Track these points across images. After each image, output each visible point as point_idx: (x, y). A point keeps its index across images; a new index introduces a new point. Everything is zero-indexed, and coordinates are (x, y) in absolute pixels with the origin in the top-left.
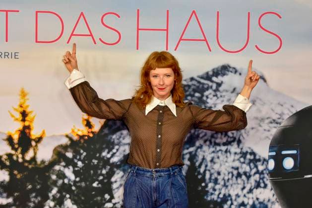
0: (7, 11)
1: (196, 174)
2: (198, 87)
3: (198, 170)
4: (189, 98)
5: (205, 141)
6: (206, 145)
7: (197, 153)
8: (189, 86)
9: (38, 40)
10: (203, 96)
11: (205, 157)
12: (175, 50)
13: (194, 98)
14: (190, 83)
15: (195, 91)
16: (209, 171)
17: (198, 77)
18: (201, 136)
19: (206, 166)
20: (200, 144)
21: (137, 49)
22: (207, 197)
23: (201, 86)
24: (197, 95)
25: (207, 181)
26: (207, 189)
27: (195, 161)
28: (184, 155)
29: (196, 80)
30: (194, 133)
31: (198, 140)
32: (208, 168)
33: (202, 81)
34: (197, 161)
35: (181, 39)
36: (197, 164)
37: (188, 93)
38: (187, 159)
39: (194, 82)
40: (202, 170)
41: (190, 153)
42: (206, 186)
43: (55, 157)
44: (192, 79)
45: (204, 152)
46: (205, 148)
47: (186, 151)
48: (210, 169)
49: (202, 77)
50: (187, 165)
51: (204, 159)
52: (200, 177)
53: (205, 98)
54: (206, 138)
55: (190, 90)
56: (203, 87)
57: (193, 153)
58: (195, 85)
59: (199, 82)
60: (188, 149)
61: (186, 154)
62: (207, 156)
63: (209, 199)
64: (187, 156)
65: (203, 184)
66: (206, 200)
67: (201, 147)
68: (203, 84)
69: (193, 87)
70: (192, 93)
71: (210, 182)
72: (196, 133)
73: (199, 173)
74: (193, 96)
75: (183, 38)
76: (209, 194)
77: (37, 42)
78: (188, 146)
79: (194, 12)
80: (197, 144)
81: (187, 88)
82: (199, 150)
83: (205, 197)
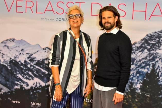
0: (80, 3)
1: (155, 73)
2: (158, 36)
3: (156, 71)
4: (154, 40)
5: (160, 59)
6: (160, 61)
7: (156, 64)
8: (154, 35)
9: (92, 15)
10: (160, 40)
11: (159, 66)
12: (149, 20)
13: (156, 41)
14: (154, 34)
15: (156, 37)
16: (161, 72)
17: (158, 32)
18: (158, 57)
19: (159, 70)
20: (157, 60)
21: (133, 19)
22: (159, 83)
23: (159, 35)
24: (157, 39)
25: (160, 76)
26: (159, 80)
27: (155, 67)
28: (150, 64)
29: (157, 33)
30: (155, 55)
31: (156, 58)
32: (160, 70)
33: (160, 33)
34: (156, 67)
35: (151, 15)
36: (156, 69)
37: (153, 38)
38: (151, 66)
39: (156, 34)
40: (157, 71)
41: (153, 64)
42: (159, 78)
43: (96, 62)
44: (155, 32)
45: (159, 64)
46: (159, 62)
47: (151, 63)
48: (161, 71)
49: (160, 32)
50: (151, 69)
51: (159, 67)
52: (156, 74)
53: (160, 41)
54: (160, 58)
55: (154, 37)
56: (160, 36)
57: (154, 64)
58: (156, 35)
59: (158, 34)
60: (152, 62)
61: (151, 64)
62: (160, 65)
63: (160, 84)
64: (151, 65)
65: (158, 77)
66: (158, 84)
67: (158, 61)
68: (160, 35)
69: (156, 36)
70: (155, 38)
71: (161, 77)
72: (156, 56)
73: (156, 73)
74: (155, 40)
75: (152, 15)
76: (160, 82)
77: (91, 15)
78: (152, 61)
79: (158, 4)
80: (156, 60)
81: (153, 36)
82: (157, 63)
83: (158, 83)
